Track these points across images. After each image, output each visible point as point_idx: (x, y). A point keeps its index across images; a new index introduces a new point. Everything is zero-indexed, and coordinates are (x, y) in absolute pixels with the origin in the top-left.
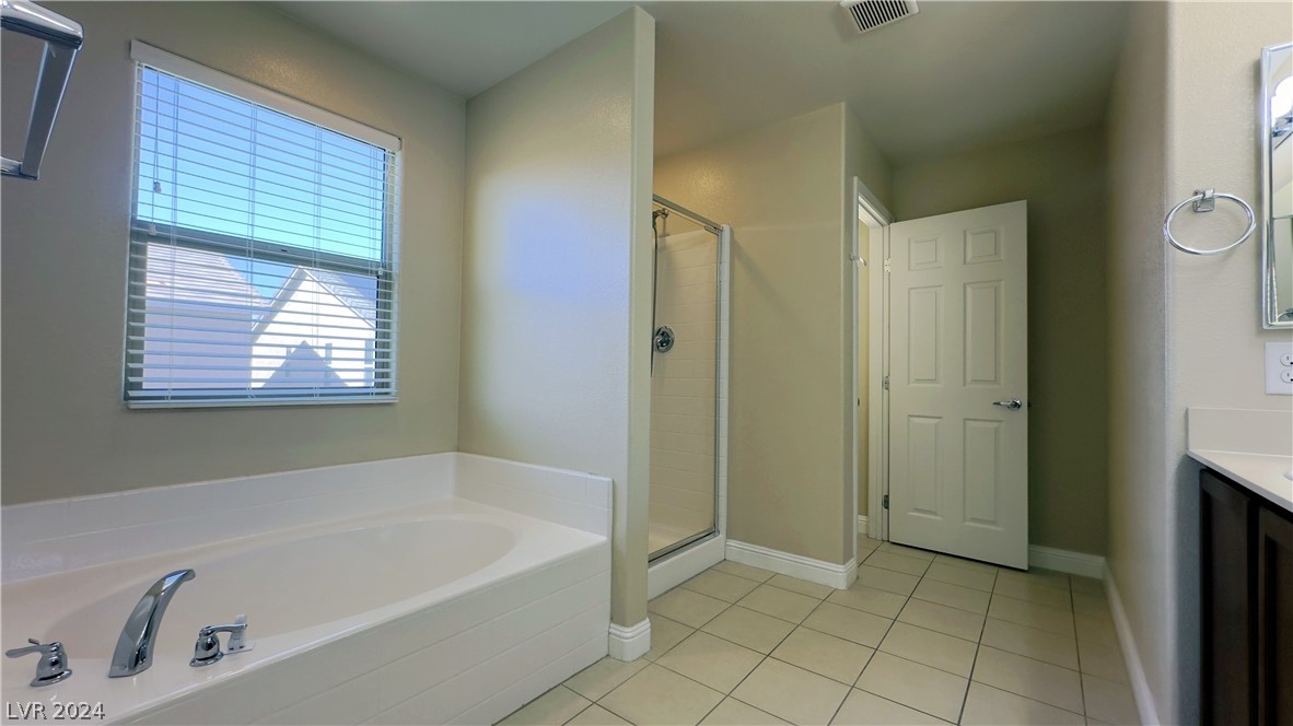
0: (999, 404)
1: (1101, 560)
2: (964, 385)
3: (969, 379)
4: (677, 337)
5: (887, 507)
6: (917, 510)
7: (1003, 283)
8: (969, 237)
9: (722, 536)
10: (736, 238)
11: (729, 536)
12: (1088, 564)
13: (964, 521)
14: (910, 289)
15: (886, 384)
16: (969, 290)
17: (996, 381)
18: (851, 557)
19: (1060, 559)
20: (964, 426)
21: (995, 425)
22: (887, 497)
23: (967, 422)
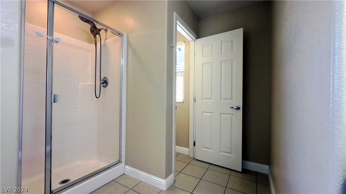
0: (233, 108)
1: (267, 167)
2: (221, 100)
3: (222, 98)
4: (110, 81)
5: (195, 146)
6: (204, 147)
7: (234, 61)
8: (223, 43)
9: (123, 164)
10: (129, 38)
11: (126, 164)
12: (263, 168)
13: (220, 152)
14: (203, 64)
15: (195, 100)
16: (222, 63)
17: (231, 99)
18: (171, 173)
19: (253, 166)
20: (221, 115)
21: (231, 115)
22: (195, 142)
23: (222, 114)
